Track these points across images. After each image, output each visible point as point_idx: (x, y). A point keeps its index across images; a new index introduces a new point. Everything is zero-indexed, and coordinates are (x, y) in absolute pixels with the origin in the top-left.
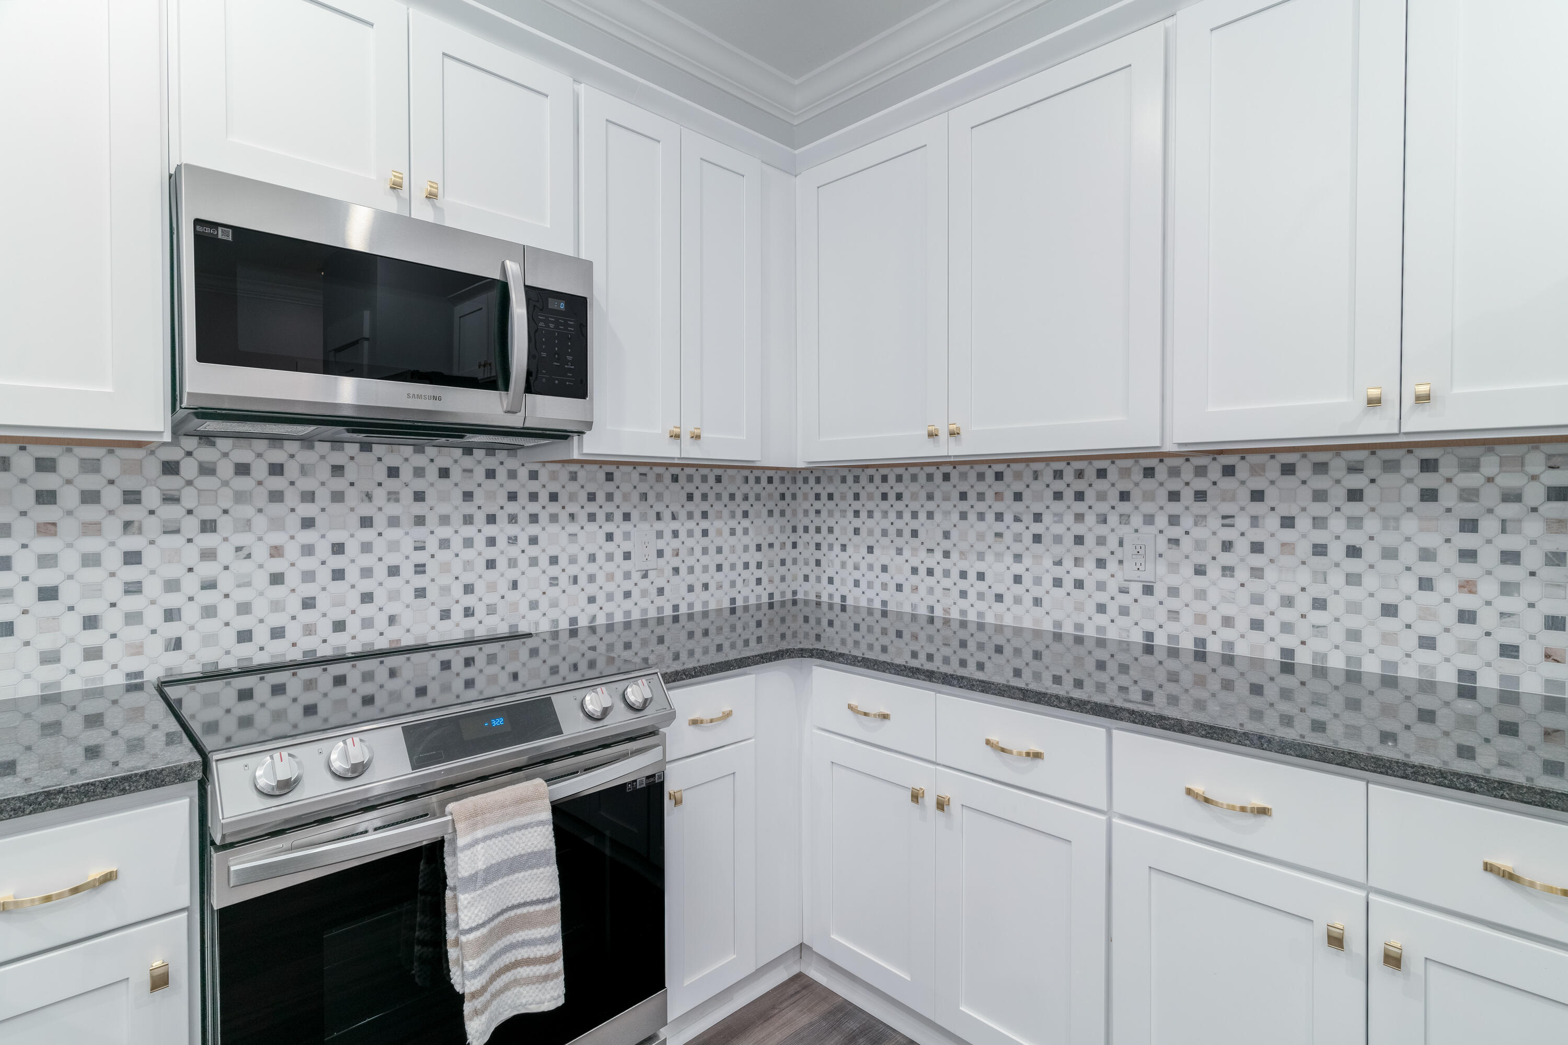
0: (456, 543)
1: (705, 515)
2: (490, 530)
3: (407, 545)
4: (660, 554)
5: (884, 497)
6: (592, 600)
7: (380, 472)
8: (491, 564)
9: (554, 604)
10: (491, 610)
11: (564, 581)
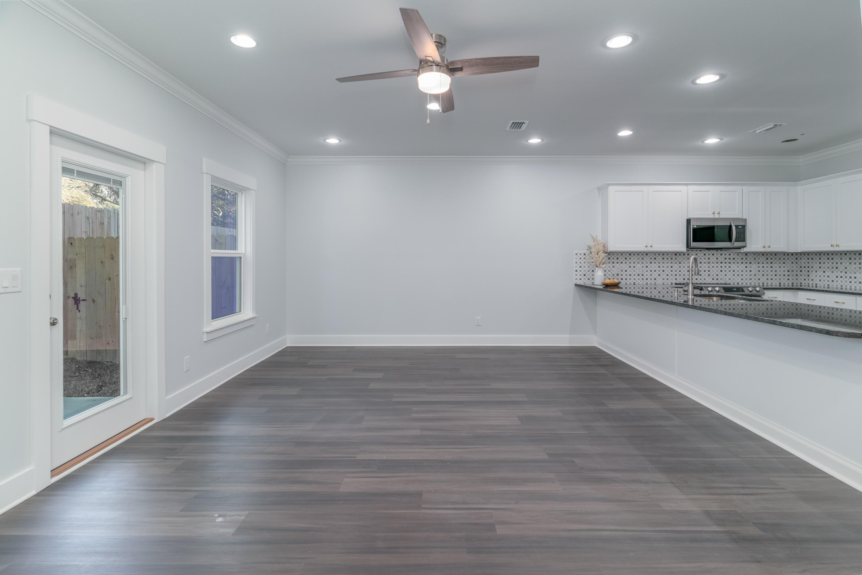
0: (715, 267)
1: (771, 263)
2: (721, 265)
3: (707, 267)
4: (759, 271)
5: (828, 259)
6: (742, 279)
7: (703, 255)
8: (721, 271)
9: (734, 279)
10: (721, 279)
11: (736, 275)
